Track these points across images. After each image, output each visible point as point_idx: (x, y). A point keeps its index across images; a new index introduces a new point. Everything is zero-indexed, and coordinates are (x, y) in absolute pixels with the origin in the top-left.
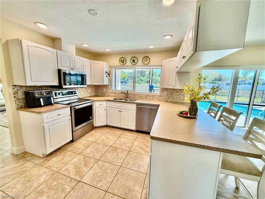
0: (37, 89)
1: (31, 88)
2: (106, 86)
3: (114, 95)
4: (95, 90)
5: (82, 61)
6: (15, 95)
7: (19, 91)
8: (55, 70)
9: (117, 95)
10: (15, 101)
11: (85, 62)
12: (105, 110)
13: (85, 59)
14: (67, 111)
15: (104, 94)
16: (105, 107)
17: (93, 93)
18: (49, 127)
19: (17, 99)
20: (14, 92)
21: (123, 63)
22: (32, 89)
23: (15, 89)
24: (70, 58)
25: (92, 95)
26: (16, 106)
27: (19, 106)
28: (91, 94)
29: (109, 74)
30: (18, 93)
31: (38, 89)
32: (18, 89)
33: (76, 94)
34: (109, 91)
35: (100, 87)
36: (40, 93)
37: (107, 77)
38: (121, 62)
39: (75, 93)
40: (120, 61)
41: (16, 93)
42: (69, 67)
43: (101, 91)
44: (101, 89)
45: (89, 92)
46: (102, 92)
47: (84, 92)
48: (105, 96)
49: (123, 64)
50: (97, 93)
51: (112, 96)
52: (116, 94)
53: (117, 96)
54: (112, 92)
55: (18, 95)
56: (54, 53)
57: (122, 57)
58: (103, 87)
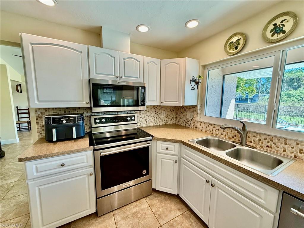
0: (69, 112)
1: (60, 111)
2: (192, 108)
3: (208, 129)
4: (174, 115)
5: (142, 63)
6: (38, 121)
7: (43, 115)
8: (83, 80)
9: (214, 129)
10: (38, 128)
11: (148, 63)
12: (176, 162)
13: (147, 59)
14: (85, 157)
15: (188, 123)
16: (176, 155)
17: (170, 120)
18: (40, 187)
19: (40, 126)
20: (36, 117)
21: (236, 48)
22: (63, 112)
23: (39, 111)
24: (114, 58)
25: (167, 123)
26: (38, 136)
27: (43, 136)
28: (166, 121)
29: (197, 83)
30: (42, 117)
31: (72, 113)
32: (43, 112)
33: (134, 120)
34: (198, 118)
35: (182, 110)
36: (58, 119)
37: (193, 88)
38: (230, 49)
39: (131, 120)
40: (228, 46)
41: (39, 117)
42: (113, 75)
43: (184, 117)
44: (184, 114)
45: (162, 118)
46: (185, 119)
47: (153, 117)
48: (190, 127)
49: (235, 51)
50: (178, 120)
51: (204, 131)
52: (211, 127)
53: (214, 132)
54: (203, 121)
55: (42, 121)
56: (81, 52)
57: (235, 35)
58: (187, 110)
